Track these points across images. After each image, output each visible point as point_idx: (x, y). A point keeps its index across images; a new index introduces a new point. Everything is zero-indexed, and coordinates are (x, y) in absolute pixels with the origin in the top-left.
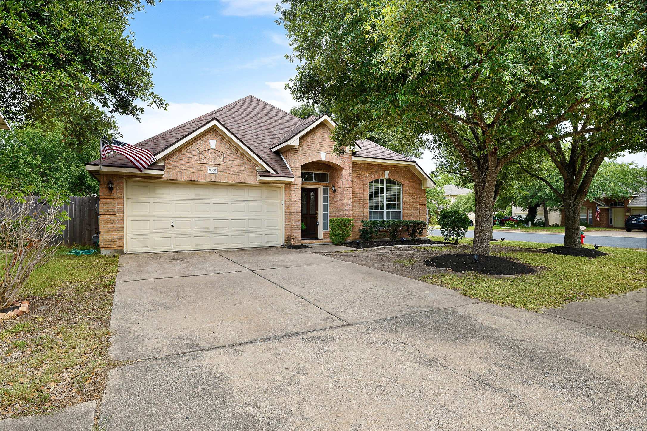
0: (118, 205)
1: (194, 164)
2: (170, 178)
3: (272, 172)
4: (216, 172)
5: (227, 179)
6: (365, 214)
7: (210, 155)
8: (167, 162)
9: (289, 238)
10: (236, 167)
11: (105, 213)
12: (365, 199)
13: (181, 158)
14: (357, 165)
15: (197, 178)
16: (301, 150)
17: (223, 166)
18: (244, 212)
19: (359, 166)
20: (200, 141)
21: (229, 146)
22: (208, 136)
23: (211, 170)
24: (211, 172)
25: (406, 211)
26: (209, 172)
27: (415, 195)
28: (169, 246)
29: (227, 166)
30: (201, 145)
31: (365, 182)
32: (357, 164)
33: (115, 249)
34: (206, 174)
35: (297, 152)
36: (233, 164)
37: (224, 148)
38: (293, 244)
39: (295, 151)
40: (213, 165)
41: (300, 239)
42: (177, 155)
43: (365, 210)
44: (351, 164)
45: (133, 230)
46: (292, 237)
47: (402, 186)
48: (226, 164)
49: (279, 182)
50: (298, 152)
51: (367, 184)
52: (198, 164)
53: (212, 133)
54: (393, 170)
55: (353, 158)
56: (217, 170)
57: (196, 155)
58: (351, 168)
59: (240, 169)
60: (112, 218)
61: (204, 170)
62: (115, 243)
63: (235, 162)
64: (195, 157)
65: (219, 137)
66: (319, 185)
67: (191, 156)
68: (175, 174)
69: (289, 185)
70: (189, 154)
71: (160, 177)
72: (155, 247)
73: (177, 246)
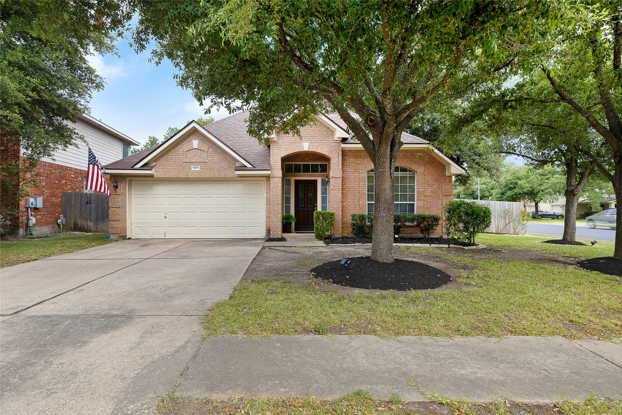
0: (122, 200)
1: (179, 163)
2: (160, 176)
3: (249, 166)
4: (199, 169)
5: (208, 174)
6: (361, 207)
7: (193, 155)
8: (157, 162)
9: (268, 231)
10: (217, 163)
11: (113, 206)
12: (361, 190)
13: (169, 159)
14: (351, 153)
15: (182, 175)
16: (280, 142)
17: (205, 163)
18: (228, 205)
19: (353, 153)
20: (185, 142)
21: (210, 144)
22: (191, 137)
23: (194, 168)
24: (194, 169)
25: (421, 203)
26: (192, 169)
27: (434, 183)
28: (162, 234)
29: (209, 163)
30: (184, 147)
31: (361, 171)
32: (351, 151)
33: (120, 234)
34: (190, 171)
35: (276, 144)
36: (214, 161)
37: (205, 147)
38: (271, 237)
39: (274, 144)
40: (196, 163)
41: (280, 232)
42: (166, 156)
43: (361, 202)
44: (341, 153)
45: (136, 220)
46: (271, 230)
47: (416, 173)
48: (207, 161)
49: (259, 176)
50: (278, 144)
51: (364, 173)
52: (183, 163)
53: (195, 135)
54: (401, 156)
55: (343, 146)
56: (199, 167)
57: (181, 155)
58: (341, 157)
59: (220, 165)
60: (117, 210)
61: (188, 167)
62: (120, 230)
63: (215, 159)
64: (180, 157)
65: (201, 137)
66: (315, 176)
67: (177, 157)
68: (164, 173)
69: (268, 177)
70: (176, 154)
71: (152, 176)
72: (152, 234)
73: (169, 234)
